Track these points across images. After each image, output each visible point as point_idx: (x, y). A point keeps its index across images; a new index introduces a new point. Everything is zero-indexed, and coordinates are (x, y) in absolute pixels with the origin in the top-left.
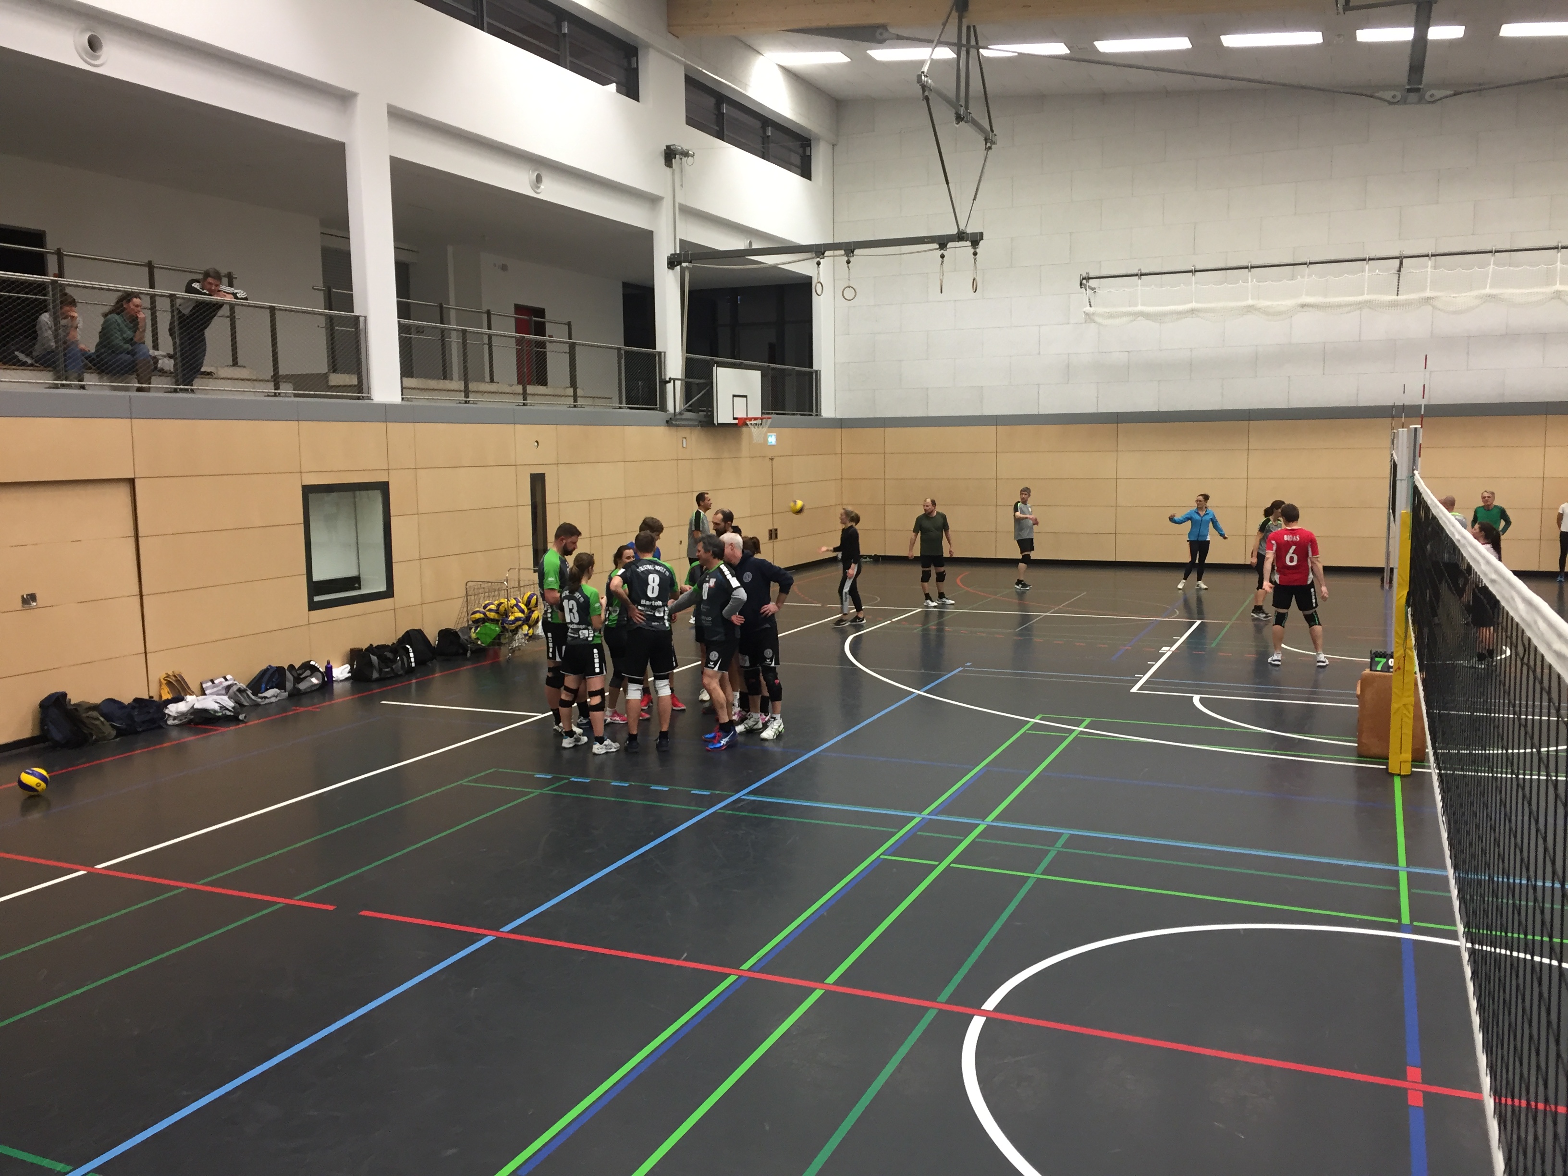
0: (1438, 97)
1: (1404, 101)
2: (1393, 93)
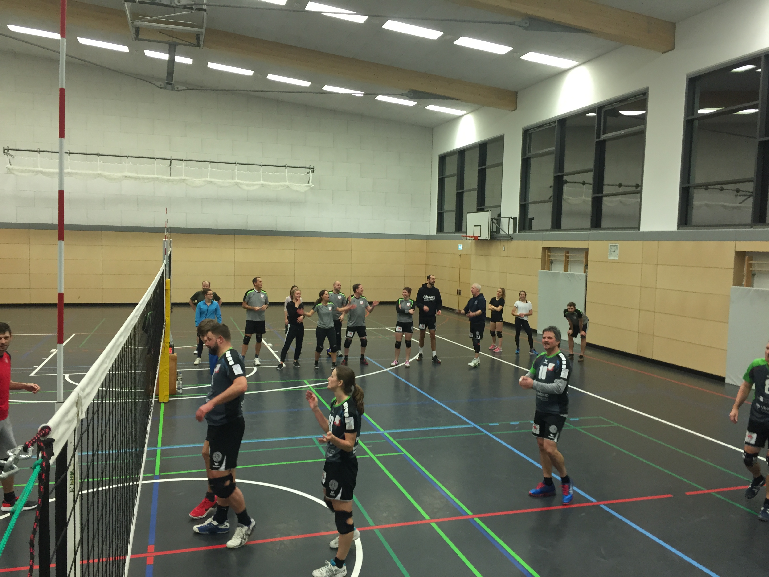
1: (165, 88)
2: (160, 83)
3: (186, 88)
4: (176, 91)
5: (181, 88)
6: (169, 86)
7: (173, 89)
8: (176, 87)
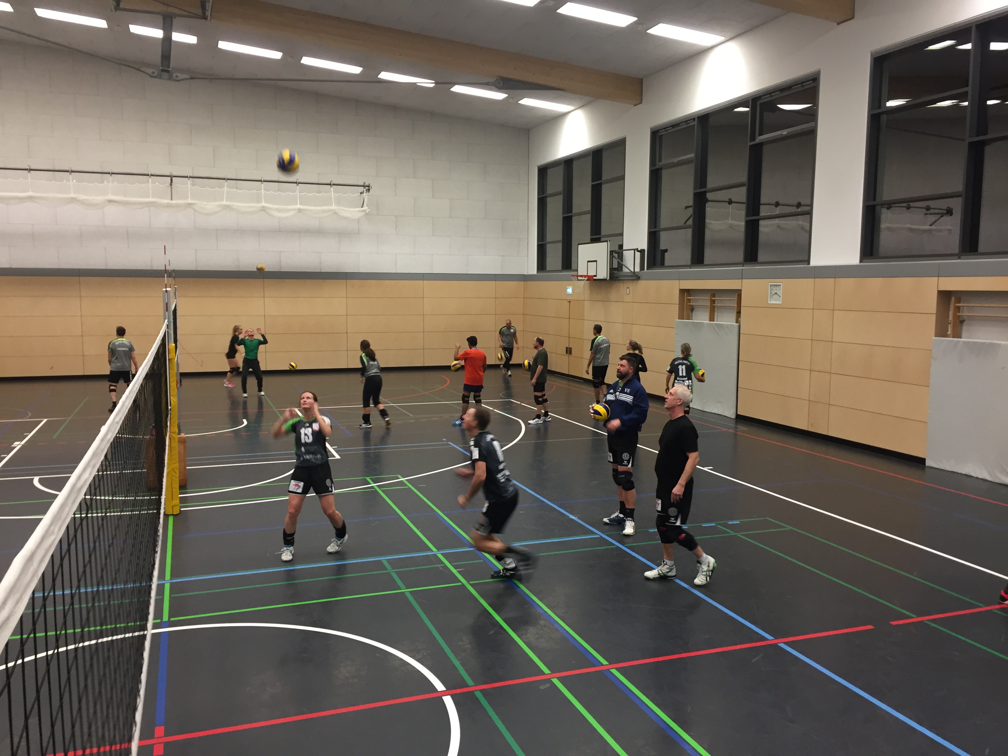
0: (180, 78)
1: (159, 77)
2: (152, 70)
3: (189, 77)
4: (176, 81)
5: (181, 76)
6: (165, 75)
7: (170, 78)
8: (174, 75)
